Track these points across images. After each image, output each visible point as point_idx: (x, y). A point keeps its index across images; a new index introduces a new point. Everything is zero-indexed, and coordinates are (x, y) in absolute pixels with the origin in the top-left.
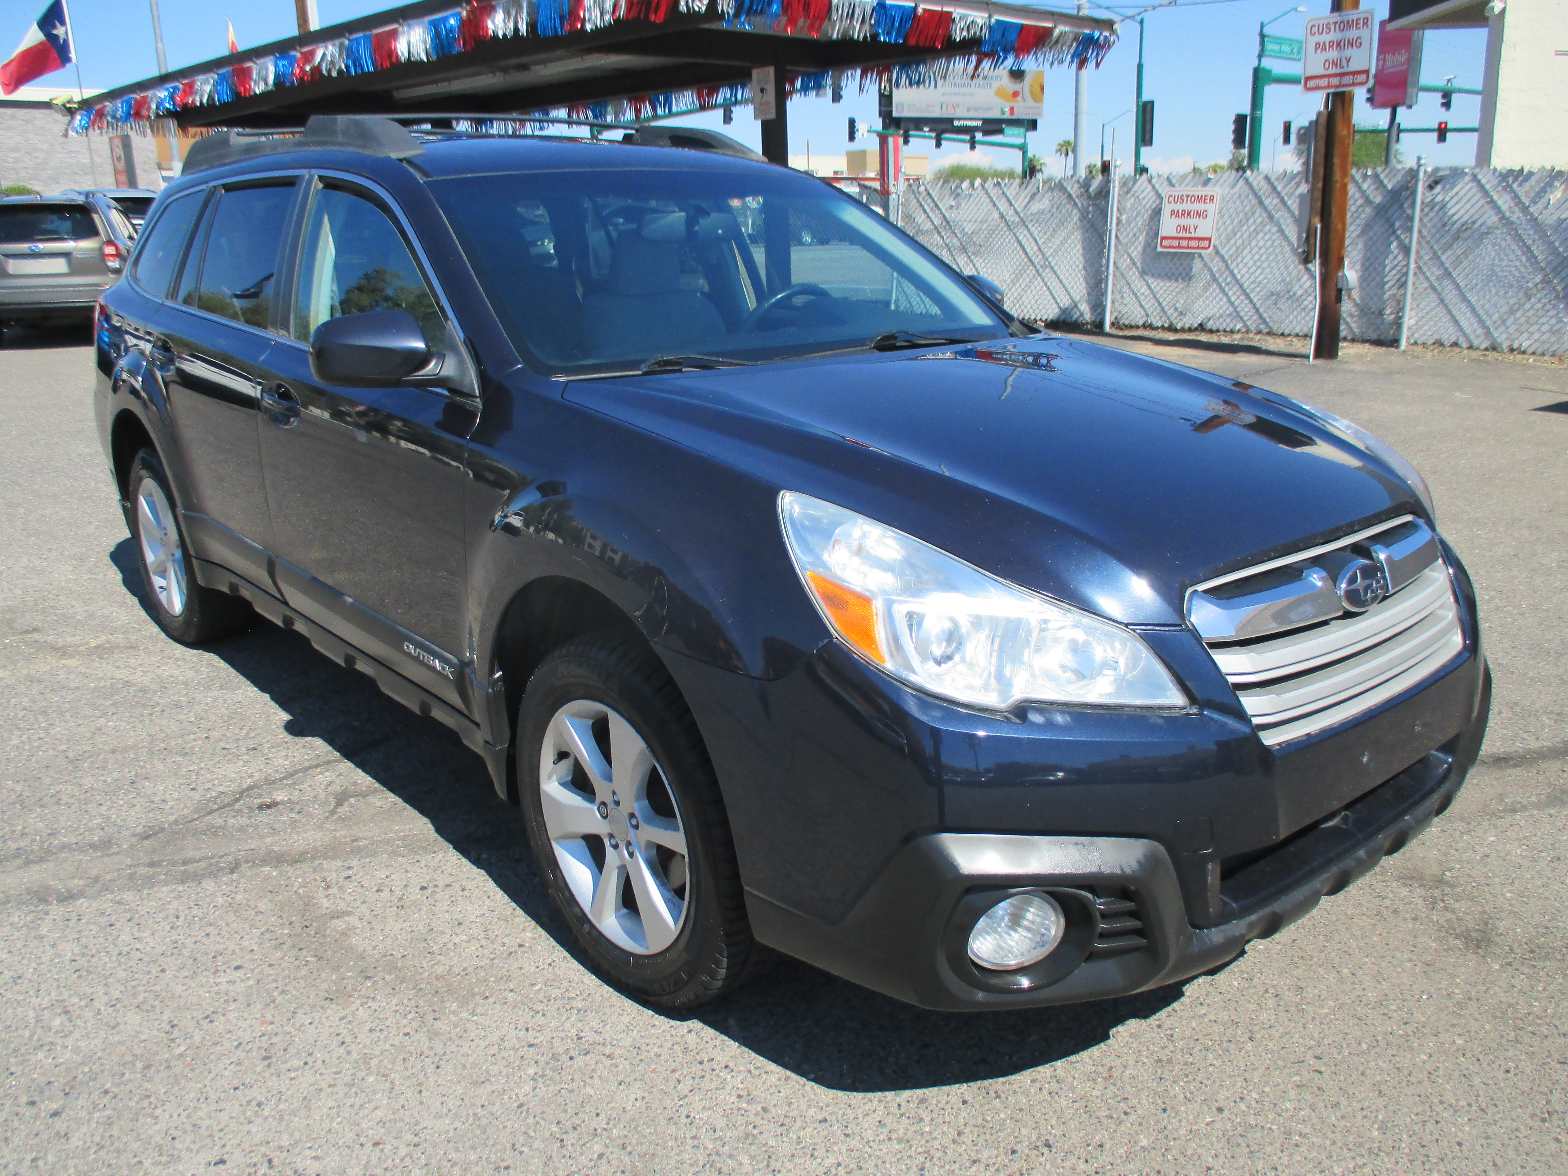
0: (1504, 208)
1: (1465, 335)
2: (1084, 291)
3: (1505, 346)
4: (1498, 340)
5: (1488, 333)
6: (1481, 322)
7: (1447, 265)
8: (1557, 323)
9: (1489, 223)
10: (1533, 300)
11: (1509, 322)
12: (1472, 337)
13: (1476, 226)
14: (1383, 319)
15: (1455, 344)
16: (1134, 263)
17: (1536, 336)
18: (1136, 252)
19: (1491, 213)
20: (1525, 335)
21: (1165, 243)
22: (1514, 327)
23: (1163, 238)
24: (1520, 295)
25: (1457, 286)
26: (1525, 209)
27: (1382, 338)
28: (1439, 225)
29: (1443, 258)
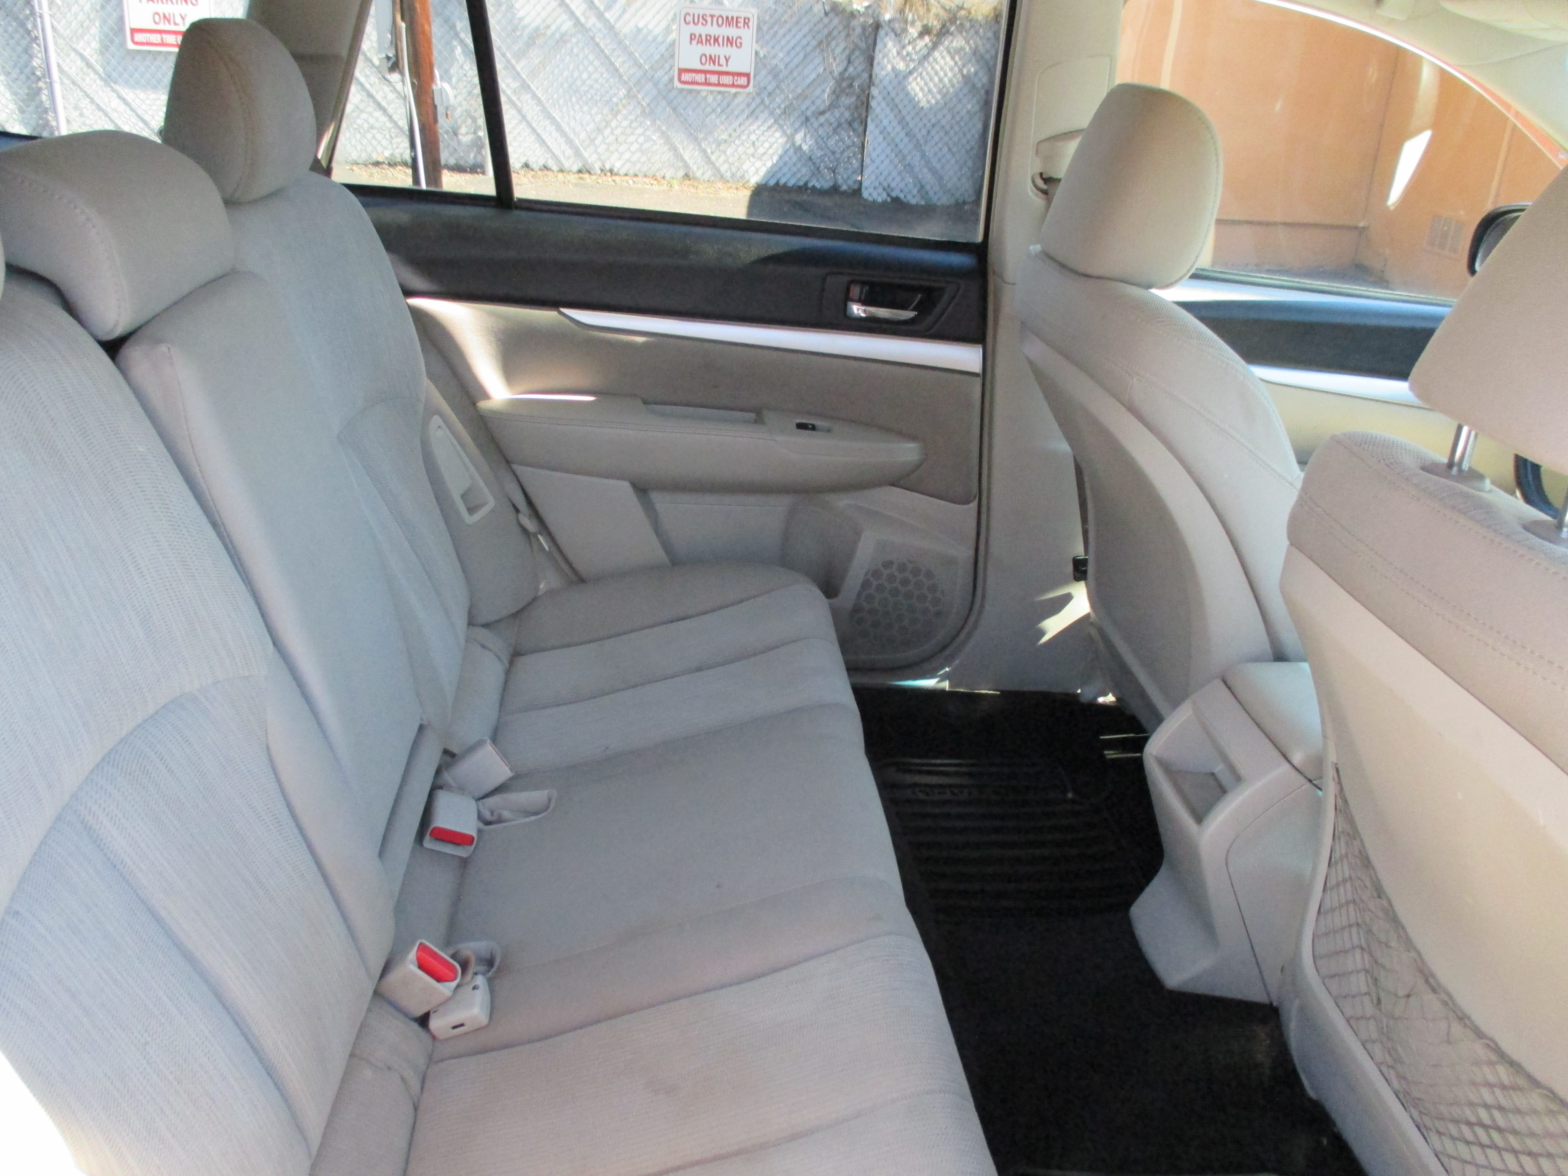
0: (578, 13)
1: (554, 157)
2: (12, 106)
3: (597, 167)
4: (590, 161)
5: (578, 153)
6: (570, 142)
7: (524, 76)
8: (646, 141)
9: (564, 28)
10: (619, 117)
11: (597, 142)
12: (562, 159)
13: (549, 32)
14: (459, 142)
15: (546, 168)
16: (89, 65)
17: (627, 155)
18: (90, 47)
19: (564, 17)
20: (616, 155)
21: (139, 37)
22: (604, 147)
23: (134, 31)
24: (606, 111)
25: (539, 102)
26: (600, 16)
27: (462, 163)
28: (509, 28)
29: (519, 69)
